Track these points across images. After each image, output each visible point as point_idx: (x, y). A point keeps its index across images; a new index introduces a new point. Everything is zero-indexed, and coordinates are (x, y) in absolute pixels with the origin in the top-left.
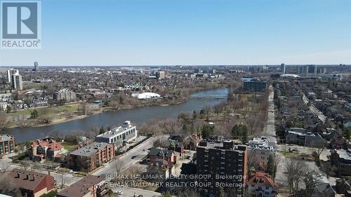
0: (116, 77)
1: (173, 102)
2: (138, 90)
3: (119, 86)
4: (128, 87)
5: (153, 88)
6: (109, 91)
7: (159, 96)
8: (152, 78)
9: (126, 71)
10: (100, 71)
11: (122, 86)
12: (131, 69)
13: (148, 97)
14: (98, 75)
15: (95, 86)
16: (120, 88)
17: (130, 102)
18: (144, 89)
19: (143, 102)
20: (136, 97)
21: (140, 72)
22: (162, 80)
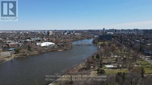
0: (25, 34)
1: (65, 47)
2: (39, 41)
3: (27, 39)
4: (33, 39)
5: (48, 40)
6: (21, 42)
7: (54, 44)
8: (46, 35)
9: (31, 32)
10: (16, 32)
11: (29, 39)
12: (33, 31)
13: (47, 45)
14: (14, 34)
15: (12, 39)
16: (28, 40)
17: (36, 49)
18: (43, 40)
19: (45, 48)
20: (40, 46)
21: (38, 32)
22: (51, 35)
